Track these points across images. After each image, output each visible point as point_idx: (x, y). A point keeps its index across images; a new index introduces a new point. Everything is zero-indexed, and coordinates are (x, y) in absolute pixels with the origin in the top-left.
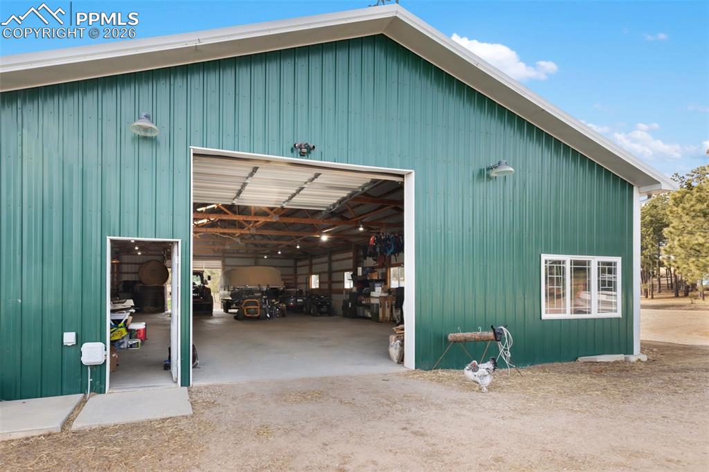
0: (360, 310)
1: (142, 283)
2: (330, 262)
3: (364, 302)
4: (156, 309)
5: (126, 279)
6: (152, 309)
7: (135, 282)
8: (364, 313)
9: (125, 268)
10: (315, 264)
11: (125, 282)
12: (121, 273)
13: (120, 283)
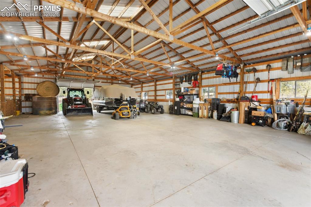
0: (183, 111)
1: (39, 95)
2: (156, 85)
3: (184, 106)
4: (51, 112)
5: (27, 93)
6: (47, 112)
7: (34, 95)
8: (185, 112)
9: (26, 86)
10: (144, 87)
11: (26, 94)
12: (23, 89)
13: (22, 95)
